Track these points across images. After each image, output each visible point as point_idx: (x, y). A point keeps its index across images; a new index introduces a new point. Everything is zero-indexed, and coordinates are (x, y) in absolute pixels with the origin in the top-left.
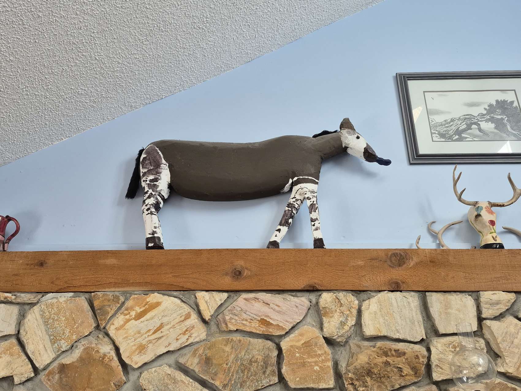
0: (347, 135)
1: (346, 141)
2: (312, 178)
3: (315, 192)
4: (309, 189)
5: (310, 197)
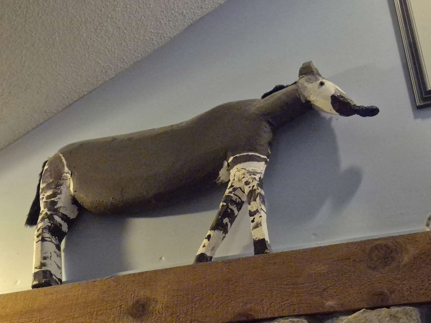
2: (253, 154)
3: (258, 173)
4: (247, 171)
5: (249, 181)
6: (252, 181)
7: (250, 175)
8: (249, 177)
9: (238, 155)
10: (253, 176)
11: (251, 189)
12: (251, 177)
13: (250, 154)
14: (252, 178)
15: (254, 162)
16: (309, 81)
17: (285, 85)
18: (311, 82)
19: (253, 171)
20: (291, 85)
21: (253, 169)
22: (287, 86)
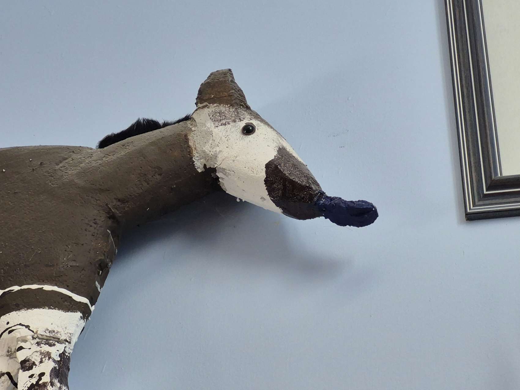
0: (210, 125)
1: (207, 148)
2: (56, 288)
3: (59, 341)
4: (33, 332)
5: (33, 360)
6: (41, 362)
7: (38, 344)
8: (35, 348)
9: (16, 288)
10: (45, 348)
11: (34, 381)
12: (38, 349)
13: (47, 288)
14: (41, 353)
15: (54, 310)
16: (219, 119)
17: (161, 122)
18: (224, 122)
19: (48, 334)
20: (174, 123)
21: (47, 330)
22: (166, 125)
